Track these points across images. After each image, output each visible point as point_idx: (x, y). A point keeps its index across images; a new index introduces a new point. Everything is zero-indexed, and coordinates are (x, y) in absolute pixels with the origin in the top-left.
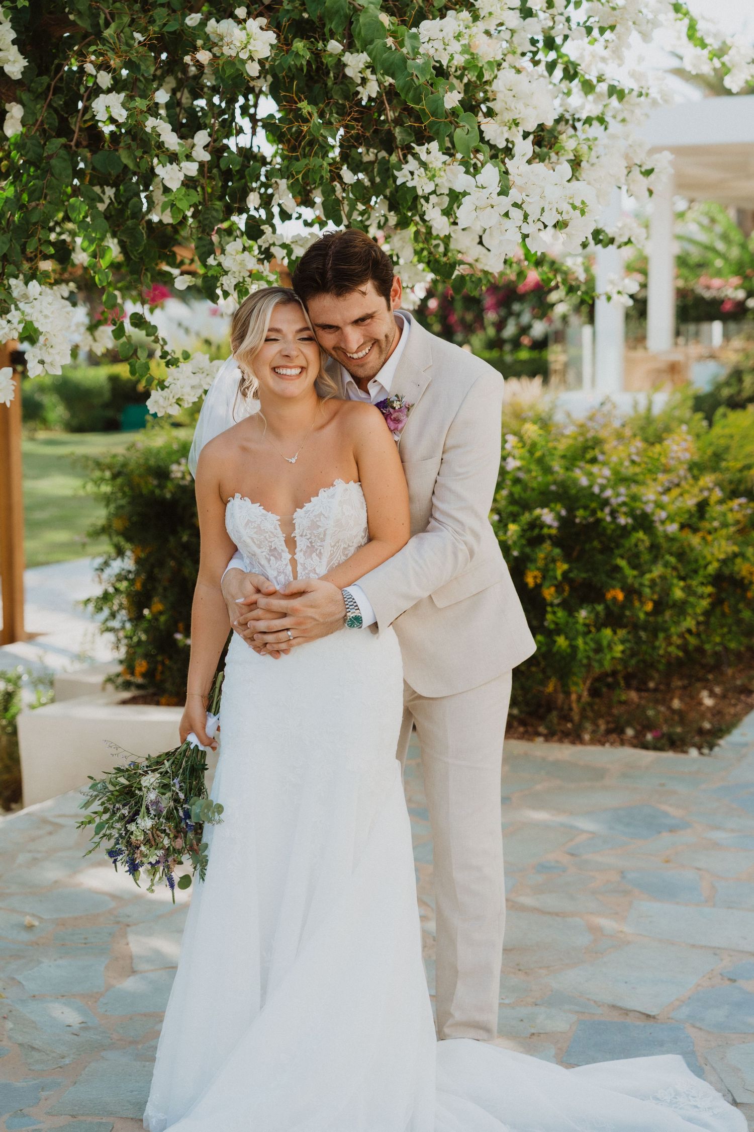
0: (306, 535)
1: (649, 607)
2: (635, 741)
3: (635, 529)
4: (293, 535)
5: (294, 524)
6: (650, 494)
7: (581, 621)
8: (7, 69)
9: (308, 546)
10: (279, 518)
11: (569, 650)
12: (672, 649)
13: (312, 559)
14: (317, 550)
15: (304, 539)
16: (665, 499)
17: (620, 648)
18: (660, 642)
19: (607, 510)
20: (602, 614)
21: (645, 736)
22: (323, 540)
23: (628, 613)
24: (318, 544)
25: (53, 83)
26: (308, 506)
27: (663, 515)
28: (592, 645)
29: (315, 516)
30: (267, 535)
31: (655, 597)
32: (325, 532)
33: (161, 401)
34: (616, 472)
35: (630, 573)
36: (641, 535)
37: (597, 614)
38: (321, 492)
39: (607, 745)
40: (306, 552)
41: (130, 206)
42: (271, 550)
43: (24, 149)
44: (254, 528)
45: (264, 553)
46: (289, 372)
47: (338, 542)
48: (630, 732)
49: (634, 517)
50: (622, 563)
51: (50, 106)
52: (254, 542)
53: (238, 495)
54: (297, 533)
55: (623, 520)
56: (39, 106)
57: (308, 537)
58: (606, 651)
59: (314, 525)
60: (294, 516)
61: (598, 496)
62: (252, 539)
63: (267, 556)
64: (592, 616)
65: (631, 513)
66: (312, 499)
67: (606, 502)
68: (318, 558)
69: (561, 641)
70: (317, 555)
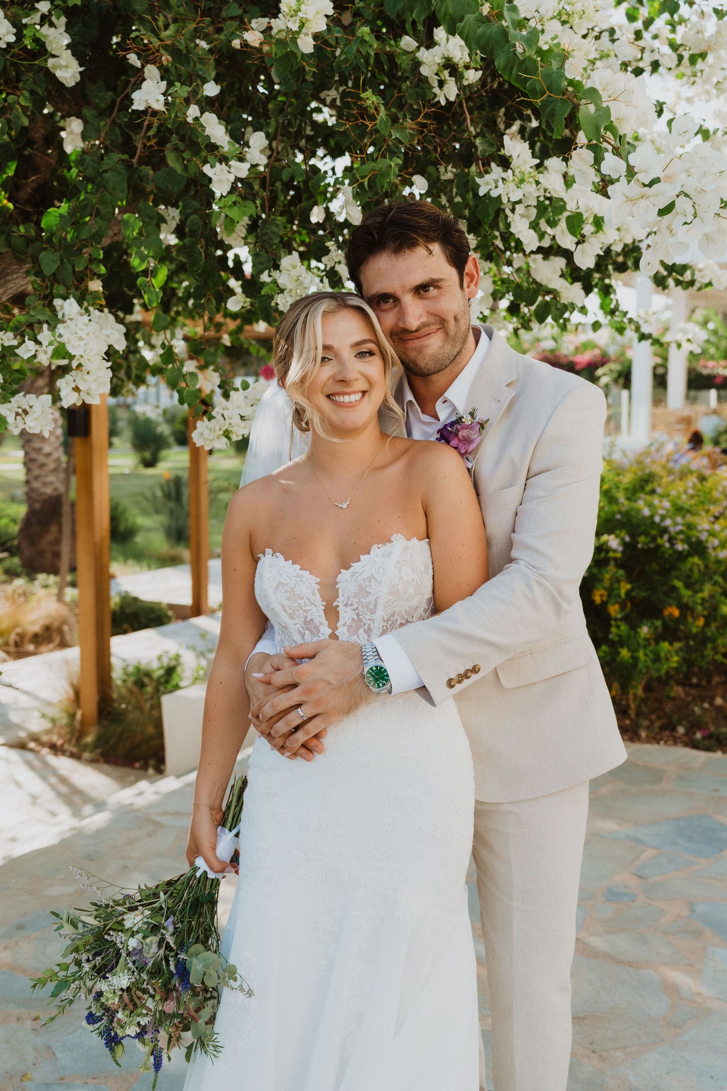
0: (352, 605)
1: (701, 622)
2: (685, 739)
3: (689, 554)
4: (335, 604)
5: (337, 590)
6: (703, 523)
7: (642, 635)
8: (59, 74)
9: (353, 619)
10: (318, 580)
11: (631, 661)
12: (719, 657)
13: (358, 637)
14: (365, 624)
15: (349, 609)
16: (717, 527)
17: (676, 658)
18: (709, 652)
19: (666, 537)
20: (660, 630)
21: (694, 734)
22: (373, 612)
23: (682, 627)
24: (367, 617)
25: (118, 100)
26: (355, 566)
27: (716, 542)
28: (651, 656)
29: (364, 580)
30: (302, 602)
31: (706, 613)
32: (376, 600)
33: (206, 433)
34: (674, 504)
35: (686, 593)
36: (696, 559)
37: (656, 628)
38: (374, 549)
39: (662, 743)
40: (351, 626)
41: (188, 223)
42: (306, 622)
43: (82, 165)
44: (287, 592)
45: (298, 626)
46: (346, 399)
47: (393, 615)
48: (681, 730)
49: (690, 544)
50: (679, 584)
51: (114, 122)
52: (286, 611)
53: (269, 551)
54: (340, 602)
55: (680, 547)
56: (102, 124)
57: (354, 607)
58: (663, 661)
59: (363, 591)
60: (338, 579)
61: (658, 525)
62: (283, 607)
63: (301, 629)
64: (652, 631)
65: (688, 540)
66: (362, 557)
67: (665, 530)
68: (366, 636)
69: (625, 653)
70: (365, 631)
